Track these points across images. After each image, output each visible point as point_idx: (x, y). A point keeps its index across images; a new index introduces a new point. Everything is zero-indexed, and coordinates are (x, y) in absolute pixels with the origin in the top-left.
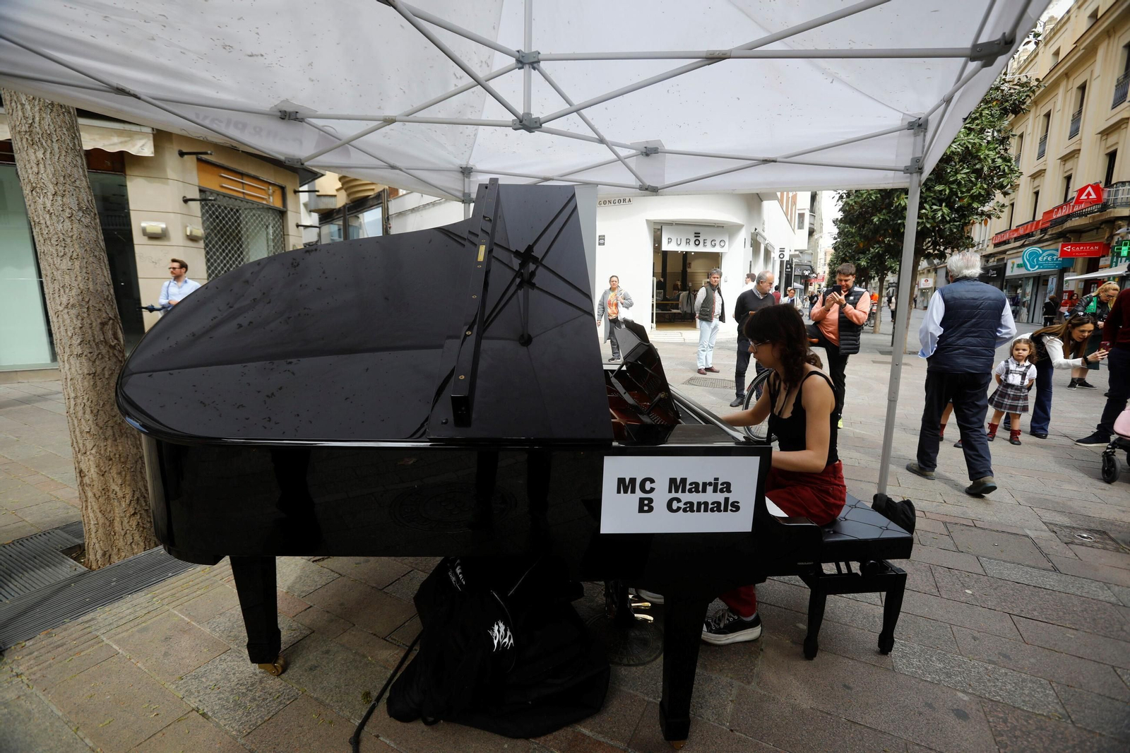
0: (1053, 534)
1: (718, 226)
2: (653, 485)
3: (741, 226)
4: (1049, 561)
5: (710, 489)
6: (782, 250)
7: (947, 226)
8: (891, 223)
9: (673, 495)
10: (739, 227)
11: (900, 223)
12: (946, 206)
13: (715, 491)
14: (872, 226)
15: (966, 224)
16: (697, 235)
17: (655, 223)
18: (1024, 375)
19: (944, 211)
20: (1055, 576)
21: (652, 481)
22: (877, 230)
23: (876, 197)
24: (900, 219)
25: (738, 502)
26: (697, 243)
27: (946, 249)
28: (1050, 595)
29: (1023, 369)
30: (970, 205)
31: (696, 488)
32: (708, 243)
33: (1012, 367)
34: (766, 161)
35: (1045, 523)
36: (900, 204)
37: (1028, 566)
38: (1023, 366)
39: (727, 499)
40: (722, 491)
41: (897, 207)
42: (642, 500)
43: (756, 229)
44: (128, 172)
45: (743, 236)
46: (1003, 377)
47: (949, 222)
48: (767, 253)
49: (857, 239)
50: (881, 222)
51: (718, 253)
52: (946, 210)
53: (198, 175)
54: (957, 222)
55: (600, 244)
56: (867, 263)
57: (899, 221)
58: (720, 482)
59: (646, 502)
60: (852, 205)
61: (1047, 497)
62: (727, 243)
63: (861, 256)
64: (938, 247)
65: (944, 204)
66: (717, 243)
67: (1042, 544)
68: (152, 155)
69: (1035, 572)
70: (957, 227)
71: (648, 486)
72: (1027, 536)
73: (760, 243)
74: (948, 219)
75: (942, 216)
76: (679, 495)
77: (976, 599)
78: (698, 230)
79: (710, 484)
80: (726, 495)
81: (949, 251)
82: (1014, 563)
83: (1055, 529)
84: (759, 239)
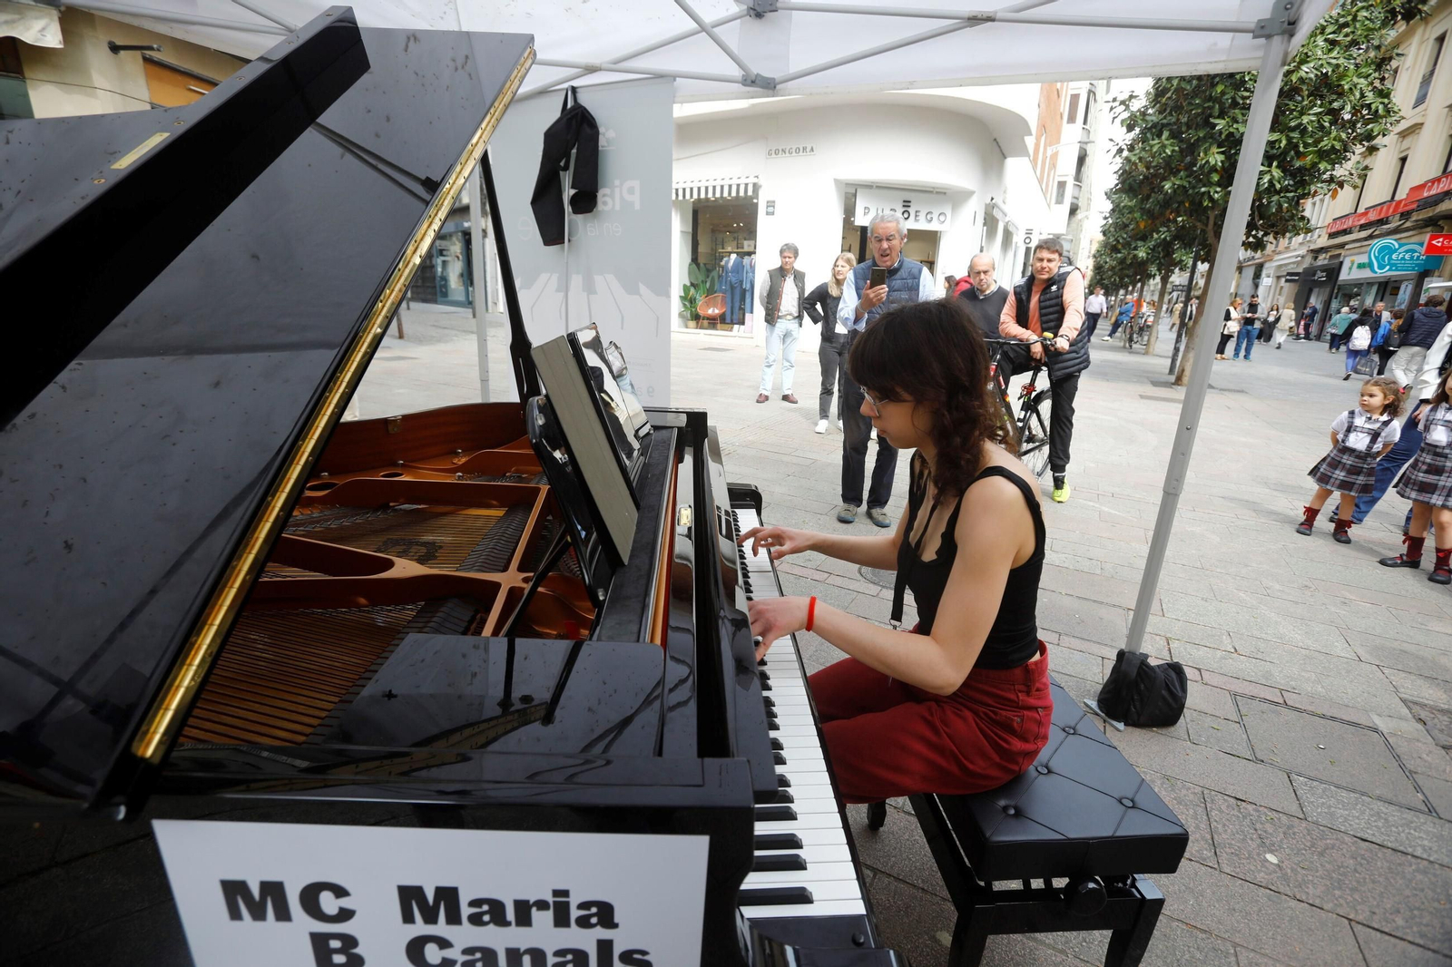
0: (1420, 726)
1: (937, 193)
2: (345, 903)
3: (970, 194)
4: (1418, 788)
5: (542, 919)
6: (1029, 232)
7: (1275, 198)
8: (1190, 191)
9: (420, 928)
10: (967, 195)
11: (1204, 193)
12: (1278, 167)
13: (562, 919)
14: (1162, 196)
15: (1305, 196)
16: (907, 204)
17: (848, 184)
18: (1375, 436)
19: (1275, 174)
20: (1429, 825)
21: (340, 892)
22: (1167, 202)
23: (1173, 151)
24: (1204, 186)
25: (644, 953)
26: (906, 215)
27: (1266, 234)
28: (1425, 872)
29: (1376, 426)
30: (1314, 165)
31: (493, 912)
32: (922, 216)
33: (1359, 421)
34: (975, 20)
35: (1404, 701)
36: (1208, 162)
37: (1379, 799)
38: (1377, 421)
39: (605, 947)
40: (583, 922)
41: (1202, 167)
42: (319, 941)
43: (992, 199)
44: (28, 73)
45: (974, 207)
46: (1340, 437)
47: (1278, 192)
48: (1008, 235)
49: (1137, 215)
50: (1175, 191)
51: (937, 232)
52: (1277, 173)
53: (148, 85)
54: (1291, 192)
55: (768, 213)
56: (1148, 254)
57: (1203, 189)
58: (574, 901)
59: (335, 944)
60: (1135, 164)
61: (1406, 647)
62: (949, 216)
63: (1140, 243)
64: (1254, 233)
65: (1275, 164)
66: (935, 216)
67: (1402, 748)
68: (61, 46)
69: (1394, 814)
70: (1290, 201)
71: (329, 903)
72: (1376, 730)
73: (997, 221)
74: (1278, 186)
75: (1271, 182)
76: (441, 928)
77: (1285, 878)
78: (908, 196)
79: (542, 905)
80: (602, 933)
81: (1271, 238)
82: (1353, 791)
83: (1423, 715)
84: (996, 213)
